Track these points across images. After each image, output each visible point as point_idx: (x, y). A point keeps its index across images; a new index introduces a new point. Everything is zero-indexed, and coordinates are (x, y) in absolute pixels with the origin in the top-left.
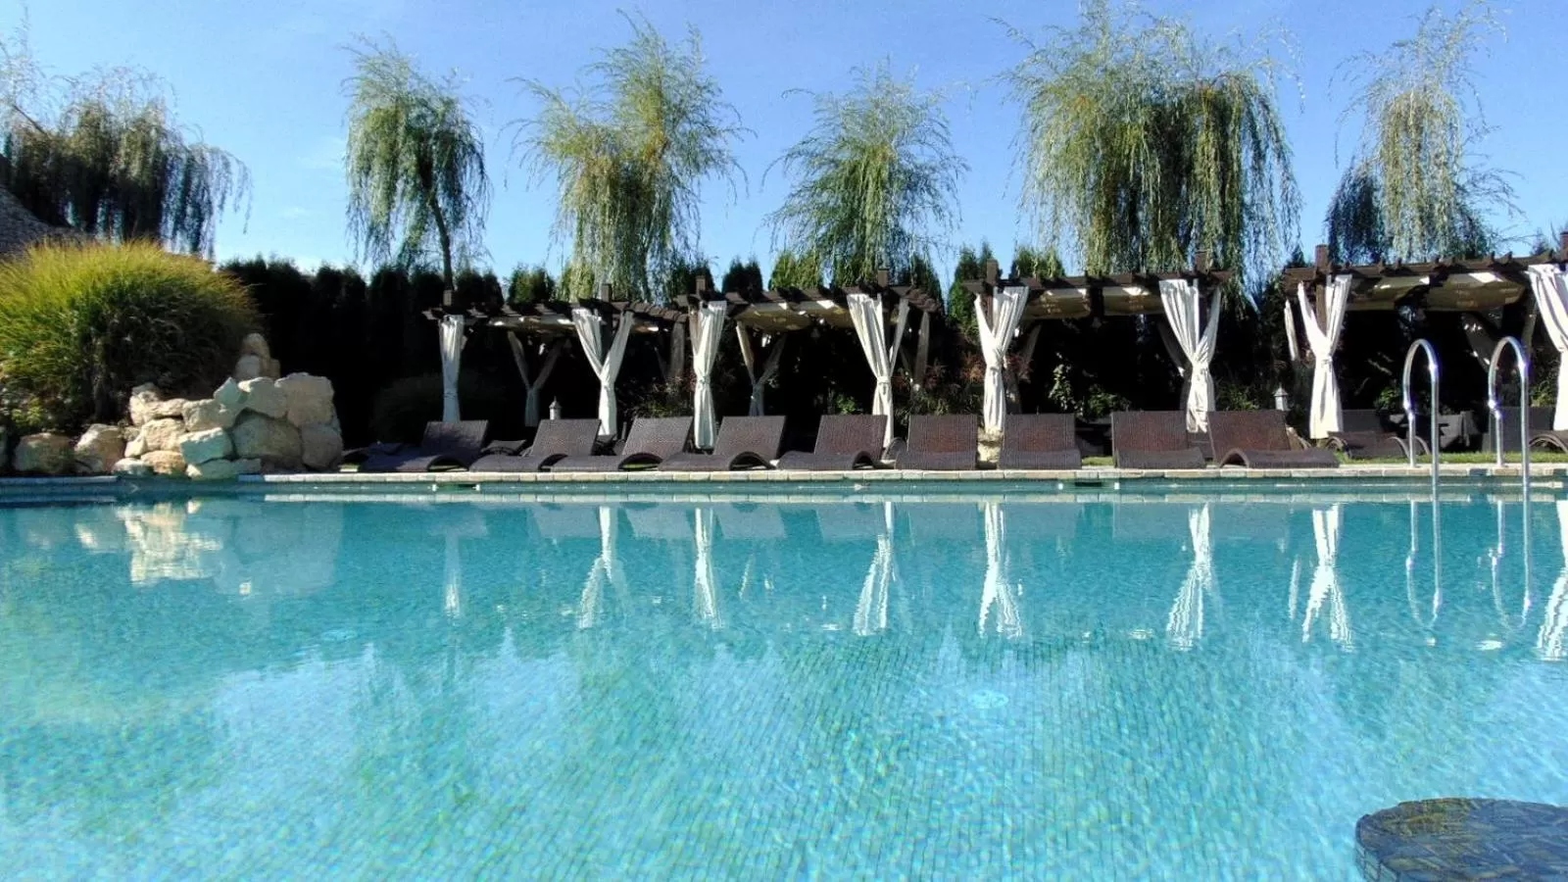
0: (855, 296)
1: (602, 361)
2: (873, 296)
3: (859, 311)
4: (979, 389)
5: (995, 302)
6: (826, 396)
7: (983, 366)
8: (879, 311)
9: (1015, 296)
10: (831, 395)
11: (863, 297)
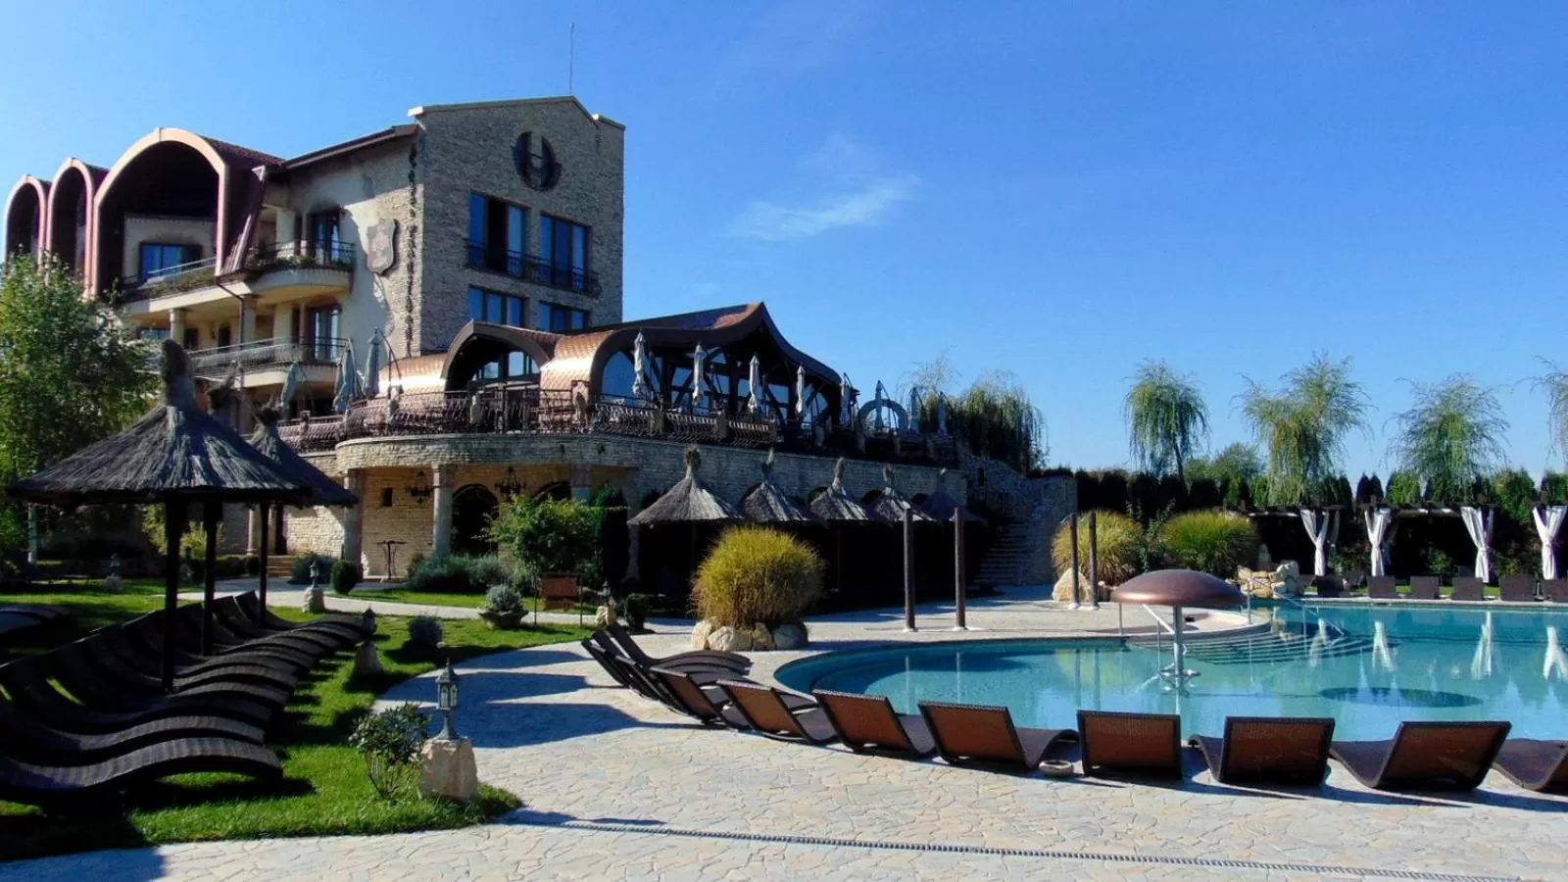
0: (1465, 508)
1: (1317, 535)
2: (1476, 507)
3: (1468, 516)
4: (1539, 555)
5: (1548, 513)
6: (1427, 550)
7: (1540, 543)
8: (1479, 515)
9: (1560, 510)
10: (1431, 549)
11: (1469, 509)
